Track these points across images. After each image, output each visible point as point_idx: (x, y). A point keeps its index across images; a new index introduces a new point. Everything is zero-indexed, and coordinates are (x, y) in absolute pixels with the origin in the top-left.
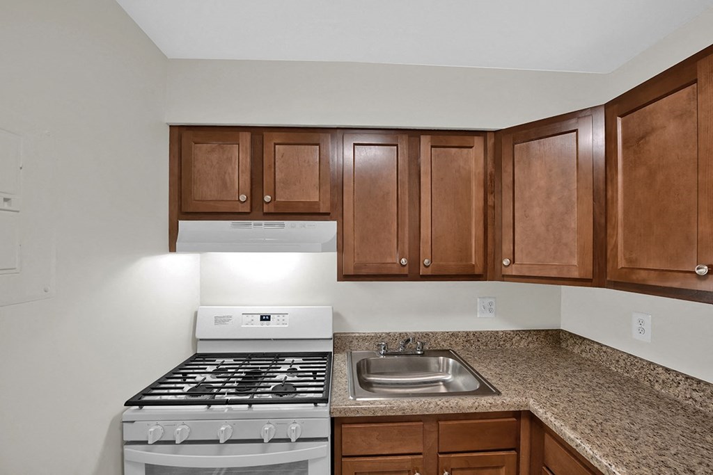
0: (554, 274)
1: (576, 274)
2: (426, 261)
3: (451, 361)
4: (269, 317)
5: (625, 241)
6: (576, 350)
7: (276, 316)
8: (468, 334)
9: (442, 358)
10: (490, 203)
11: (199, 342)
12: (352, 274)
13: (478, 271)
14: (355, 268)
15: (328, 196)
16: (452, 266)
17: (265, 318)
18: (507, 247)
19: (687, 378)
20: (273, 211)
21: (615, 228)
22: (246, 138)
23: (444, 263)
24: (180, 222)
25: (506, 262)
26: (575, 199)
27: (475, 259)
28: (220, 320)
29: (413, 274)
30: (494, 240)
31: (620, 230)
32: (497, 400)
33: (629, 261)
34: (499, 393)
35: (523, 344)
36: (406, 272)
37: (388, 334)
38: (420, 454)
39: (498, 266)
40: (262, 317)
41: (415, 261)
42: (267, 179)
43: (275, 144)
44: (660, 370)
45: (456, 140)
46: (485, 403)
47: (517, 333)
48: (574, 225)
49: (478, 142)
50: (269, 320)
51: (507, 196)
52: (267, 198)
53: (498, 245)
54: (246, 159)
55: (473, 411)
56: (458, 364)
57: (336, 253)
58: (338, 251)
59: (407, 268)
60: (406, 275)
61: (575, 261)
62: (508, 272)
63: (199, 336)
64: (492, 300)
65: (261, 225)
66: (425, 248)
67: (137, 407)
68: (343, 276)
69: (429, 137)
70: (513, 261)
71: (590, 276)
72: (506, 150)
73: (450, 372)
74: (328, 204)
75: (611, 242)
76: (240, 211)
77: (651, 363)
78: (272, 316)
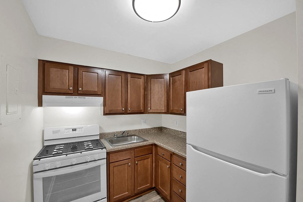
0: (159, 111)
1: (164, 112)
2: (129, 109)
3: (136, 137)
4: (76, 129)
5: (172, 104)
6: (165, 131)
7: (78, 129)
8: (139, 130)
9: (133, 137)
10: (145, 93)
11: (45, 141)
12: (108, 113)
13: (143, 111)
14: (109, 111)
15: (101, 89)
16: (136, 110)
17: (74, 130)
18: (149, 105)
19: (183, 132)
20: (82, 93)
21: (170, 101)
22: (71, 68)
23: (134, 109)
24: (43, 95)
25: (149, 109)
26: (163, 94)
27: (142, 108)
28: (54, 132)
29: (125, 113)
30: (146, 103)
31: (171, 102)
32: (148, 142)
33: (173, 108)
34: (148, 141)
35: (153, 131)
36: (124, 112)
37: (117, 132)
38: (130, 158)
39: (147, 110)
40: (73, 130)
41: (126, 109)
42: (80, 83)
43: (83, 71)
44: (179, 132)
45: (137, 76)
46: (145, 143)
47: (152, 128)
48: (163, 100)
49: (142, 77)
50: (76, 130)
51: (149, 92)
52: (80, 89)
53: (147, 105)
54: (72, 75)
55: (142, 145)
56: (138, 137)
57: (103, 107)
58: (103, 106)
59: (124, 111)
60: (124, 113)
61: (163, 108)
62: (149, 111)
63: (45, 139)
64: (146, 120)
65: (77, 97)
66: (129, 105)
67: (38, 160)
68: (105, 114)
69: (130, 75)
70: (151, 109)
71: (166, 112)
72: (149, 80)
73: (135, 140)
74: (101, 92)
75: (170, 104)
76: (69, 93)
77: (178, 131)
78: (77, 129)
